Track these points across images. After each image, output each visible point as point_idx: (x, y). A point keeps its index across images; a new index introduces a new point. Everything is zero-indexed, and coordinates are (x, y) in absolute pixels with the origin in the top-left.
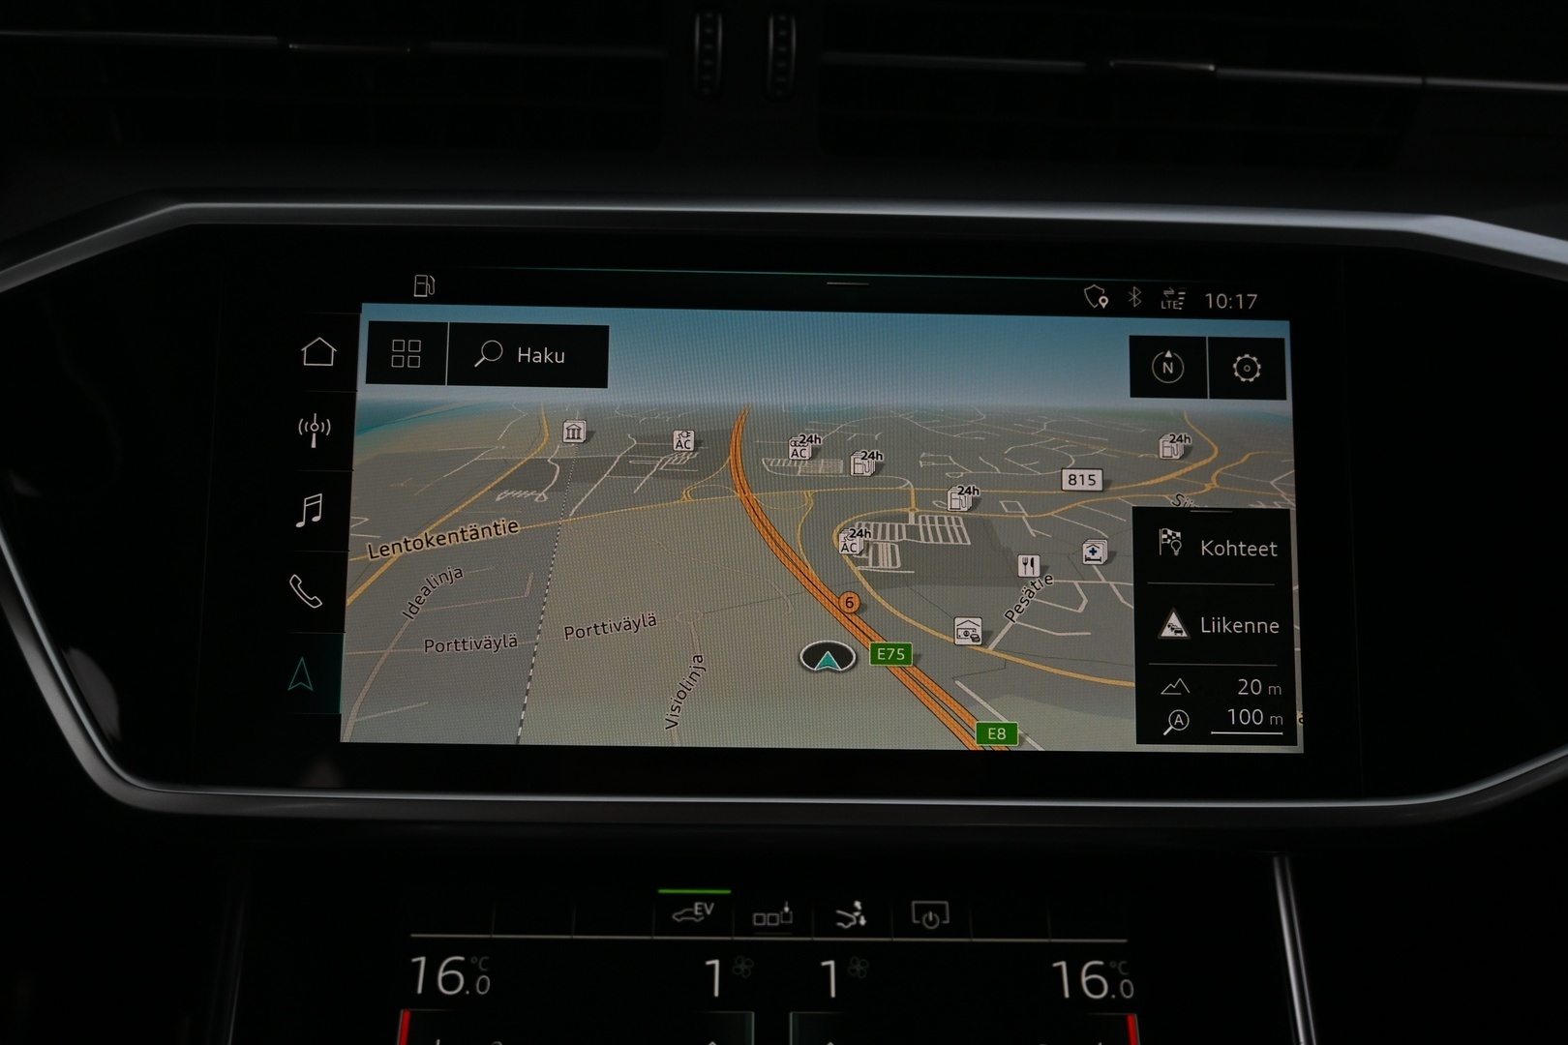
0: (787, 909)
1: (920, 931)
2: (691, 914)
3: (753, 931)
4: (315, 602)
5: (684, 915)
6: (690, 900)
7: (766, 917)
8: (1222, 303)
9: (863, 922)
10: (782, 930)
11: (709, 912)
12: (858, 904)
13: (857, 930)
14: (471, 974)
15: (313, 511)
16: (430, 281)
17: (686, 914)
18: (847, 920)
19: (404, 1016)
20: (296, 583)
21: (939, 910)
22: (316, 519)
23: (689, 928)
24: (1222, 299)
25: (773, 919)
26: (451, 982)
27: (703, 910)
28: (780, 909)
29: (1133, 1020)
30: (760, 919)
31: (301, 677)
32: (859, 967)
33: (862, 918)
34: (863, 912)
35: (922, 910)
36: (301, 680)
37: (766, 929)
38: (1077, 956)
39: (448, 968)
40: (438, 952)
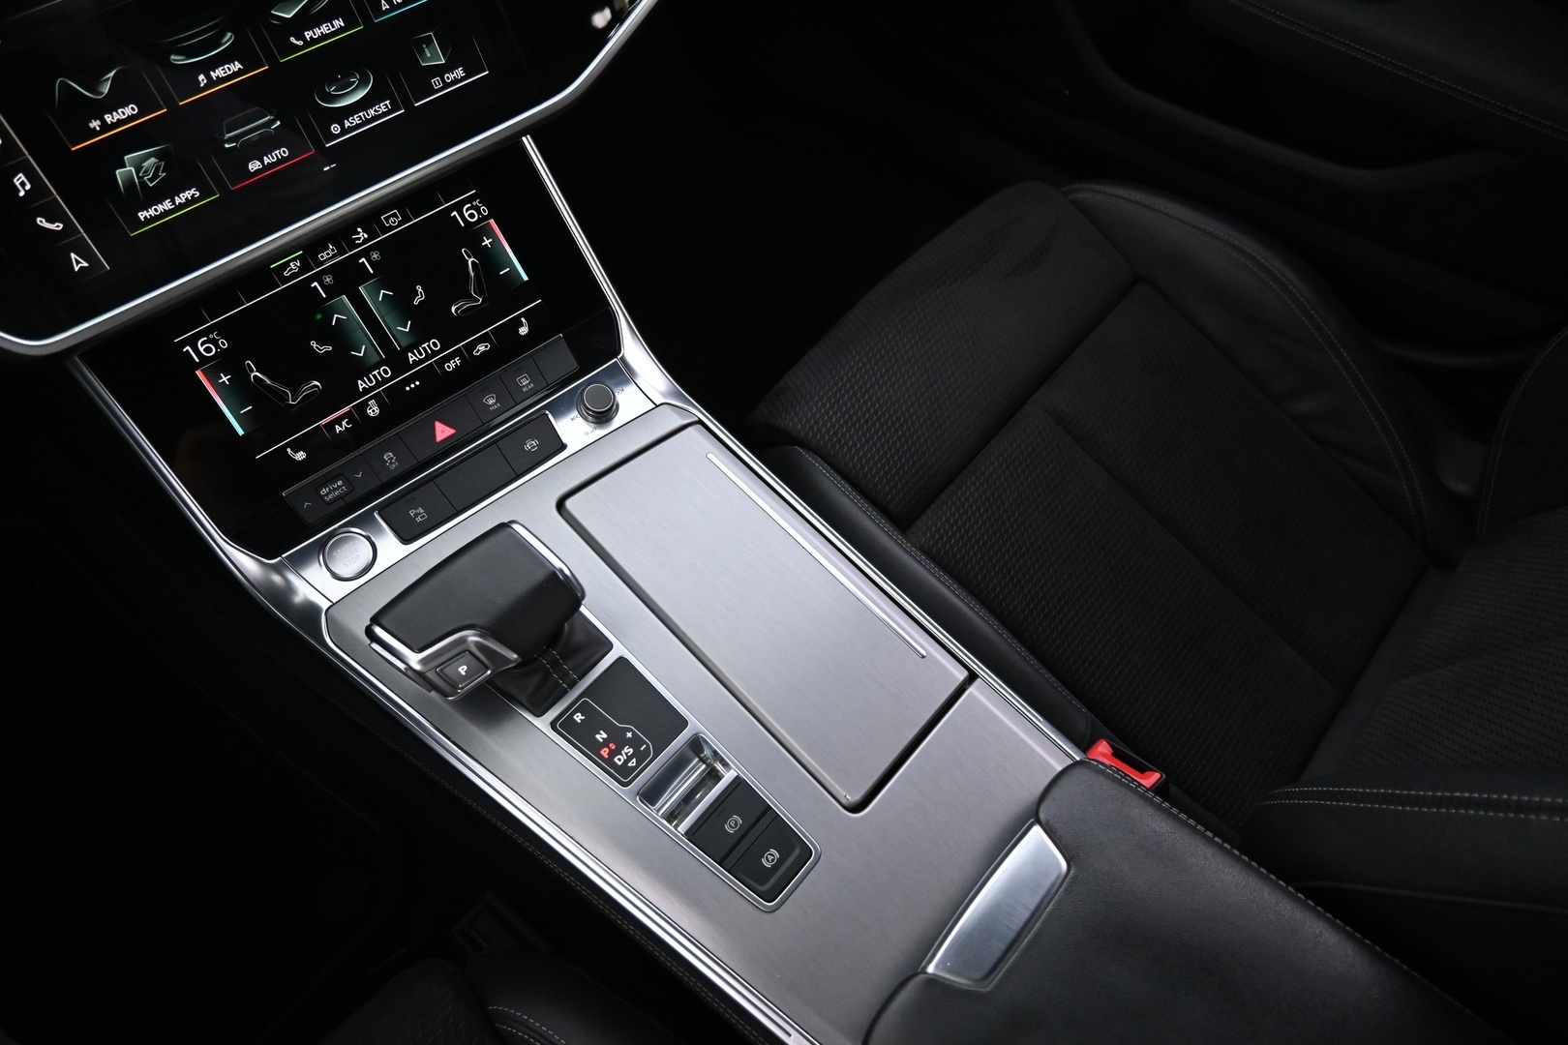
0: (331, 247)
1: (392, 228)
2: (292, 269)
3: (322, 263)
4: (58, 226)
5: (289, 271)
6: (287, 264)
7: (324, 254)
9: (366, 236)
10: (334, 256)
11: (298, 265)
12: (359, 230)
13: (365, 241)
14: (215, 342)
15: (23, 184)
18: (359, 239)
19: (199, 373)
20: (41, 222)
21: (394, 215)
22: (28, 187)
23: (294, 276)
25: (328, 254)
26: (208, 350)
27: (296, 265)
28: (328, 248)
29: (492, 221)
30: (322, 257)
31: (78, 262)
32: (375, 256)
33: (365, 234)
34: (364, 232)
35: (387, 219)
36: (78, 263)
37: (327, 259)
38: (458, 207)
39: (202, 345)
40: (192, 342)
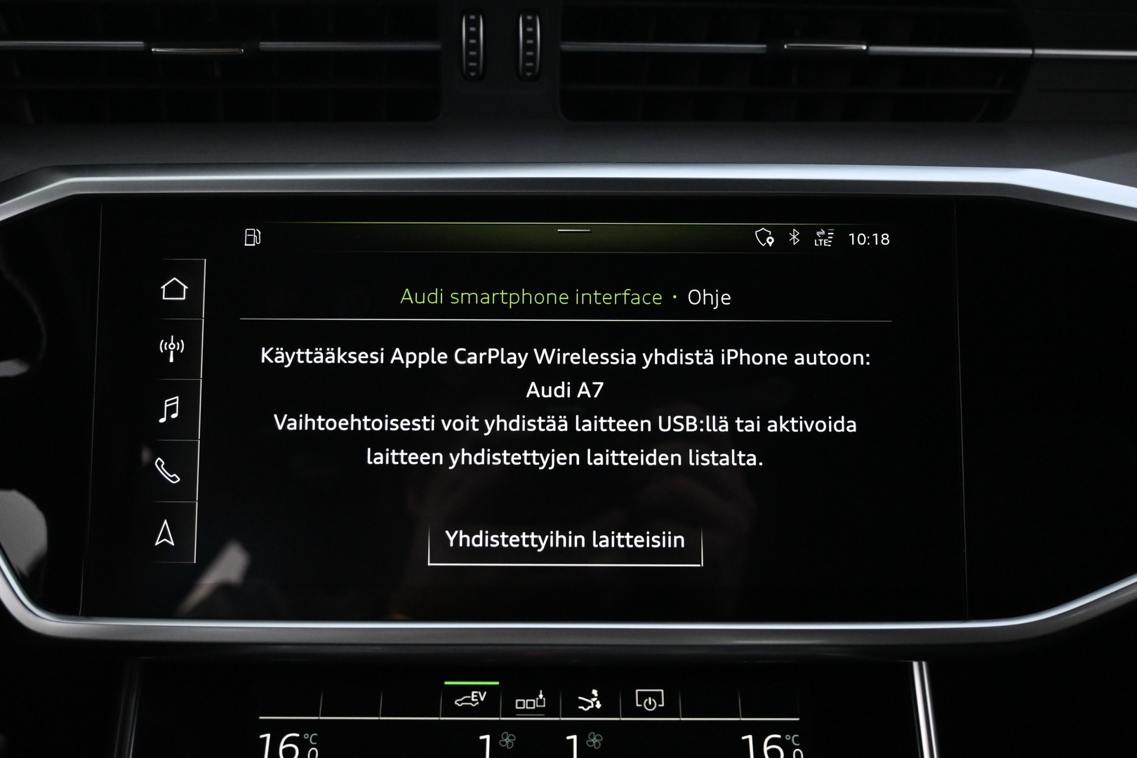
0: (541, 696)
1: (642, 713)
2: (469, 700)
3: (514, 713)
4: (174, 479)
5: (464, 701)
6: (468, 690)
7: (525, 702)
8: (862, 241)
9: (598, 705)
10: (537, 711)
11: (482, 699)
12: (595, 692)
13: (594, 712)
14: (304, 747)
15: (171, 410)
16: (257, 234)
17: (465, 701)
18: (587, 704)
20: (160, 464)
21: (657, 697)
22: (174, 416)
23: (467, 711)
24: (862, 237)
25: (530, 704)
26: (289, 753)
27: (478, 698)
28: (536, 696)
30: (520, 704)
31: (165, 535)
32: (594, 740)
33: (598, 702)
34: (599, 698)
35: (643, 696)
36: (165, 537)
37: (525, 711)
38: (760, 733)
39: (286, 742)
40: (278, 731)
